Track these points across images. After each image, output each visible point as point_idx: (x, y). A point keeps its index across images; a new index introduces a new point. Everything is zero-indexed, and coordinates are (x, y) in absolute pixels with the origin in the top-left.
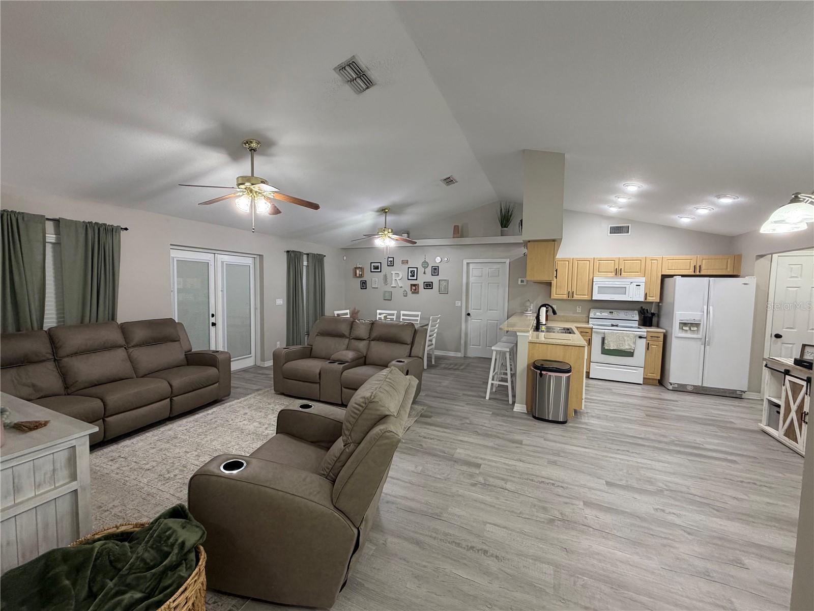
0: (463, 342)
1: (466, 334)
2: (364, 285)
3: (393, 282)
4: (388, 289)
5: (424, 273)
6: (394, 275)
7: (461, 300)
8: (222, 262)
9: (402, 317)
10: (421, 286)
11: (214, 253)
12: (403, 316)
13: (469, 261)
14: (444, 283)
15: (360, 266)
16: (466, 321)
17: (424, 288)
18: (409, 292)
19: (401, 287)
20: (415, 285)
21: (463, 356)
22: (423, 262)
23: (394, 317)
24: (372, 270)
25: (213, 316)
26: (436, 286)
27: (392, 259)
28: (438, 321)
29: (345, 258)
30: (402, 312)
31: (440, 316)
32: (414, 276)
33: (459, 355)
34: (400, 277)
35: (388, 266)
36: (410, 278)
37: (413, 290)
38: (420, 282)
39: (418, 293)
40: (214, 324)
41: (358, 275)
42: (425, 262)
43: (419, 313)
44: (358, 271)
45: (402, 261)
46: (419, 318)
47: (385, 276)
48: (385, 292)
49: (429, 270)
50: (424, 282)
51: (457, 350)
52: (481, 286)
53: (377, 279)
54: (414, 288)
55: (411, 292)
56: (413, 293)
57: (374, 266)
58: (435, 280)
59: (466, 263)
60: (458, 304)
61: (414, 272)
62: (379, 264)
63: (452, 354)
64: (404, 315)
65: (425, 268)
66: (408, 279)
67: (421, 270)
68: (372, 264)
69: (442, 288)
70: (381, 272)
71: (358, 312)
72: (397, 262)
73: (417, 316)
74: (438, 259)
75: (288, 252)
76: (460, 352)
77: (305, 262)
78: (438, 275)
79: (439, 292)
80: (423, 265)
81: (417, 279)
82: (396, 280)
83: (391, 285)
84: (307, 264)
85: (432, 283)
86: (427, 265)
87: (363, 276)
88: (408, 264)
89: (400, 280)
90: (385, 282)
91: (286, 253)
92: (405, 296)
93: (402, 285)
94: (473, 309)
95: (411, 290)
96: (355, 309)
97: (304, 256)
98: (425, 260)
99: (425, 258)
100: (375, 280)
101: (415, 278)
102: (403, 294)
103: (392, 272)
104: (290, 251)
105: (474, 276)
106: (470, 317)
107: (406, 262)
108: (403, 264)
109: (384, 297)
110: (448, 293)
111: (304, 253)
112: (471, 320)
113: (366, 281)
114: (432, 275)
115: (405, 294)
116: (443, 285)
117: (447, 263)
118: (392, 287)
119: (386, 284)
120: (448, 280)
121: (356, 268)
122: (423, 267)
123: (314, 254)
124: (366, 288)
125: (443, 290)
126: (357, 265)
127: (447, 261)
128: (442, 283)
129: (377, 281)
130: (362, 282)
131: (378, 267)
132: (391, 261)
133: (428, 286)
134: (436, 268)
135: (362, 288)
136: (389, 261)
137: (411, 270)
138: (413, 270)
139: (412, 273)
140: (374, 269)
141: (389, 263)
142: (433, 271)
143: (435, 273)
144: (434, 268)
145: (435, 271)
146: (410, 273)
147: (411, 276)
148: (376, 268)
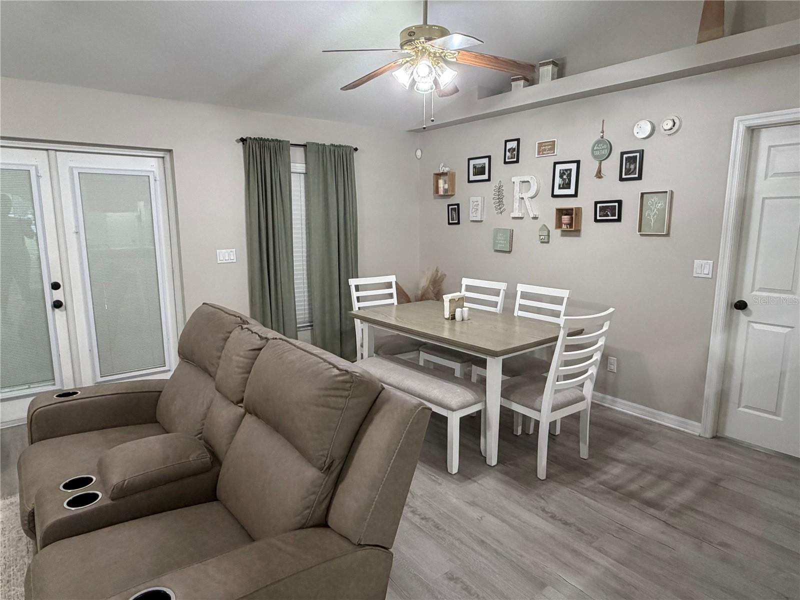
0: (710, 390)
1: (726, 370)
2: (455, 214)
3: (516, 205)
4: (504, 222)
5: (599, 175)
6: (517, 188)
7: (715, 258)
8: (71, 169)
9: (519, 301)
10: (588, 215)
11: (47, 150)
12: (522, 298)
13: (754, 120)
14: (655, 205)
15: (446, 170)
16: (730, 325)
17: (596, 220)
18: (556, 233)
19: (535, 218)
20: (568, 212)
21: (708, 435)
22: (597, 143)
23: (499, 300)
24: (472, 178)
25: (56, 286)
26: (630, 212)
27: (514, 144)
28: (605, 328)
29: (419, 153)
30: (521, 288)
31: (611, 310)
32: (568, 186)
33: (695, 428)
34: (532, 192)
35: (505, 163)
36: (557, 192)
37: (564, 227)
39: (577, 232)
40: (57, 305)
41: (441, 192)
42: (602, 141)
43: (564, 294)
44: (441, 182)
45: (540, 145)
46: (562, 308)
47: (500, 189)
48: (497, 231)
49: (612, 166)
50: (596, 203)
51: (691, 411)
53: (479, 199)
54: (566, 219)
55: (559, 231)
56: (565, 233)
57: (474, 167)
58: (629, 193)
59: (742, 129)
60: (703, 267)
61: (569, 176)
62: (486, 161)
63: (669, 420)
64: (525, 296)
65: (601, 159)
66: (553, 196)
67: (589, 167)
68: (472, 162)
69: (651, 216)
70: (489, 180)
71: (443, 276)
72: (528, 152)
73: (559, 301)
74: (644, 128)
75: (243, 140)
76: (699, 421)
77: (298, 166)
78: (640, 178)
79: (640, 231)
80: (597, 150)
81: (576, 195)
82: (523, 198)
83: (512, 213)
84: (304, 169)
85: (620, 202)
86: (606, 152)
87: (453, 194)
88: (555, 154)
89: (533, 200)
90: (499, 205)
91: (241, 143)
92: (542, 242)
93: (537, 213)
94: (761, 290)
95: (559, 225)
96: (437, 271)
97: (292, 148)
98: (602, 134)
99: (603, 130)
100: (477, 202)
101: (571, 191)
102: (540, 236)
103: (513, 179)
104: (250, 138)
105: (775, 175)
106: (743, 313)
107: (549, 147)
108: (542, 155)
109: (495, 244)
110: (668, 235)
111: (290, 143)
112: (748, 325)
113: (458, 205)
114: (621, 179)
115: (542, 236)
116: (654, 209)
117: (670, 135)
118: (514, 218)
119: (499, 211)
120: (672, 191)
121: (438, 175)
122: (595, 157)
123: (324, 144)
124: (458, 223)
125: (652, 224)
126: (441, 168)
127: (671, 129)
128: (650, 203)
129: (480, 205)
130: (451, 208)
131: (485, 167)
132: (512, 148)
133: (607, 213)
134: (634, 156)
135: (451, 222)
136: (509, 150)
137: (563, 170)
138: (568, 170)
139: (565, 177)
140: (475, 174)
141: (508, 157)
142: (626, 168)
143: (630, 172)
144: (628, 157)
145: (632, 167)
146: (560, 177)
147: (561, 186)
148: (480, 171)
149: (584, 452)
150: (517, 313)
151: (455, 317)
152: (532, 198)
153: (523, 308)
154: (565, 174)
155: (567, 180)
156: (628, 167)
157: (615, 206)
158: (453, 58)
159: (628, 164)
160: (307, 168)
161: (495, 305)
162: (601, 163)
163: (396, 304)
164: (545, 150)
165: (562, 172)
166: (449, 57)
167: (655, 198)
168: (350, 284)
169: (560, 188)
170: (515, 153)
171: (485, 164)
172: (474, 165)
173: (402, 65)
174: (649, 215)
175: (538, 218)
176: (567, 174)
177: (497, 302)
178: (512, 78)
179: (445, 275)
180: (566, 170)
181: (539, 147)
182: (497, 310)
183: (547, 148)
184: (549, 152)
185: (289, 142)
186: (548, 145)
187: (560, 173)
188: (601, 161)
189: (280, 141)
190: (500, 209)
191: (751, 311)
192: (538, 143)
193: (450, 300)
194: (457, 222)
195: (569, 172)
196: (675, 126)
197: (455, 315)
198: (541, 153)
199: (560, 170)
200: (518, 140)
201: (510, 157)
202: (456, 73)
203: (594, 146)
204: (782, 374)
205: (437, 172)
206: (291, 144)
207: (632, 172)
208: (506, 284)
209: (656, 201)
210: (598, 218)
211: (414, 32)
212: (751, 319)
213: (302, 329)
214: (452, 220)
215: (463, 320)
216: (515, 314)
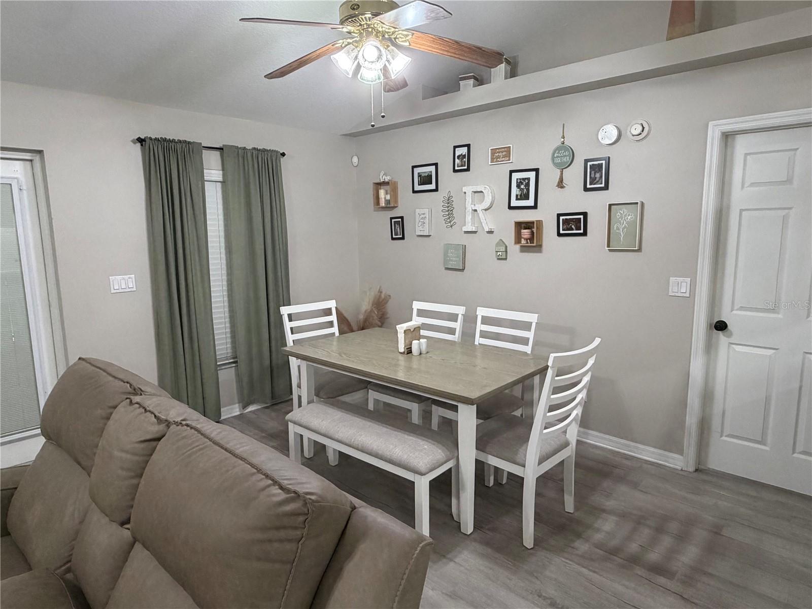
0: (692, 420)
1: (707, 397)
2: (398, 230)
3: (469, 218)
4: (456, 237)
5: (561, 184)
6: (469, 199)
7: (692, 275)
9: (480, 327)
10: (550, 228)
12: (483, 323)
13: (729, 125)
14: (625, 217)
15: (387, 179)
16: (710, 348)
17: (559, 235)
18: (514, 249)
19: (491, 232)
20: (528, 225)
21: (692, 469)
22: (558, 149)
23: (457, 325)
24: (417, 188)
26: (597, 225)
27: (464, 151)
28: (590, 365)
29: (355, 160)
30: (481, 312)
32: (527, 197)
33: (676, 461)
34: (486, 204)
35: (455, 171)
36: (514, 203)
37: (523, 241)
38: (546, 215)
39: (538, 248)
41: (383, 204)
42: (563, 147)
43: (533, 318)
44: (382, 193)
45: (494, 151)
46: (530, 335)
47: (449, 201)
48: (448, 247)
49: (575, 175)
50: (559, 215)
51: (671, 442)
52: (785, 219)
53: (426, 211)
54: (526, 233)
55: (518, 246)
56: (524, 249)
57: (419, 175)
58: (595, 204)
59: (718, 135)
60: (679, 286)
61: (528, 185)
62: (433, 168)
63: (648, 454)
64: (486, 320)
65: (563, 167)
66: (510, 208)
67: (549, 176)
68: (417, 171)
69: (620, 228)
70: (436, 190)
71: (388, 297)
72: (480, 158)
73: (526, 326)
74: (609, 133)
75: (141, 141)
76: (681, 453)
77: (213, 172)
78: (606, 188)
79: (608, 246)
80: (558, 157)
81: (535, 207)
82: (476, 210)
83: (464, 227)
84: (221, 176)
85: (585, 214)
86: (568, 159)
87: (396, 205)
88: (510, 161)
89: (487, 211)
90: (449, 218)
91: (139, 145)
92: (498, 259)
93: (492, 226)
94: (741, 308)
95: (518, 239)
96: (380, 292)
97: (205, 153)
98: (563, 140)
99: (564, 136)
100: (423, 214)
101: (531, 202)
102: (497, 252)
103: (464, 189)
104: (151, 139)
105: (752, 185)
106: (724, 335)
107: (504, 153)
108: (496, 162)
109: (446, 261)
110: (640, 250)
111: (203, 145)
112: (729, 346)
113: (402, 218)
114: (586, 189)
115: (500, 252)
116: (623, 222)
117: (639, 140)
118: (466, 232)
119: (449, 224)
120: (642, 202)
121: (379, 185)
122: (556, 165)
123: (245, 147)
124: (403, 238)
125: (622, 238)
126: (381, 177)
127: (640, 134)
128: (618, 216)
129: (427, 217)
130: (394, 222)
131: (431, 176)
132: (462, 154)
133: (571, 226)
134: (599, 164)
135: (394, 237)
136: (459, 157)
137: (520, 179)
138: (526, 179)
139: (522, 187)
140: (420, 184)
141: (458, 164)
142: (590, 177)
143: (595, 182)
144: (593, 165)
145: (598, 175)
146: (517, 187)
147: (519, 197)
148: (426, 180)
149: (570, 505)
150: (478, 340)
151: (411, 350)
152: (486, 210)
153: (484, 335)
154: (522, 184)
155: (525, 190)
156: (593, 176)
157: (580, 218)
158: (405, 41)
159: (593, 172)
160: (224, 175)
161: (452, 331)
162: (563, 171)
163: (337, 334)
164: (499, 157)
165: (519, 181)
166: (400, 40)
167: (624, 210)
168: (282, 314)
169: (517, 199)
170: (466, 160)
171: (431, 172)
172: (419, 173)
173: (342, 48)
174: (618, 229)
175: (493, 232)
176: (524, 183)
177: (456, 329)
178: (460, 76)
179: (390, 296)
180: (524, 179)
181: (493, 154)
182: (456, 337)
183: (501, 154)
184: (503, 159)
185: (201, 143)
186: (502, 152)
187: (517, 182)
188: (562, 169)
189: (189, 143)
190: (450, 222)
191: (731, 332)
192: (491, 149)
193: (405, 331)
194: (401, 236)
195: (527, 181)
196: (644, 132)
197: (411, 348)
198: (495, 160)
199: (517, 179)
200: (468, 146)
201: (460, 165)
202: (410, 59)
203: (553, 154)
204: (768, 400)
205: (378, 181)
206: (204, 147)
207: (598, 182)
208: (465, 307)
209: (625, 213)
210: (562, 232)
211: (358, 5)
212: (732, 340)
213: (223, 367)
214: (396, 234)
215: (421, 354)
216: (476, 343)
